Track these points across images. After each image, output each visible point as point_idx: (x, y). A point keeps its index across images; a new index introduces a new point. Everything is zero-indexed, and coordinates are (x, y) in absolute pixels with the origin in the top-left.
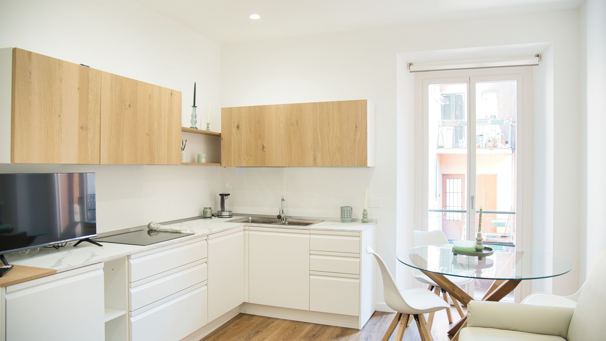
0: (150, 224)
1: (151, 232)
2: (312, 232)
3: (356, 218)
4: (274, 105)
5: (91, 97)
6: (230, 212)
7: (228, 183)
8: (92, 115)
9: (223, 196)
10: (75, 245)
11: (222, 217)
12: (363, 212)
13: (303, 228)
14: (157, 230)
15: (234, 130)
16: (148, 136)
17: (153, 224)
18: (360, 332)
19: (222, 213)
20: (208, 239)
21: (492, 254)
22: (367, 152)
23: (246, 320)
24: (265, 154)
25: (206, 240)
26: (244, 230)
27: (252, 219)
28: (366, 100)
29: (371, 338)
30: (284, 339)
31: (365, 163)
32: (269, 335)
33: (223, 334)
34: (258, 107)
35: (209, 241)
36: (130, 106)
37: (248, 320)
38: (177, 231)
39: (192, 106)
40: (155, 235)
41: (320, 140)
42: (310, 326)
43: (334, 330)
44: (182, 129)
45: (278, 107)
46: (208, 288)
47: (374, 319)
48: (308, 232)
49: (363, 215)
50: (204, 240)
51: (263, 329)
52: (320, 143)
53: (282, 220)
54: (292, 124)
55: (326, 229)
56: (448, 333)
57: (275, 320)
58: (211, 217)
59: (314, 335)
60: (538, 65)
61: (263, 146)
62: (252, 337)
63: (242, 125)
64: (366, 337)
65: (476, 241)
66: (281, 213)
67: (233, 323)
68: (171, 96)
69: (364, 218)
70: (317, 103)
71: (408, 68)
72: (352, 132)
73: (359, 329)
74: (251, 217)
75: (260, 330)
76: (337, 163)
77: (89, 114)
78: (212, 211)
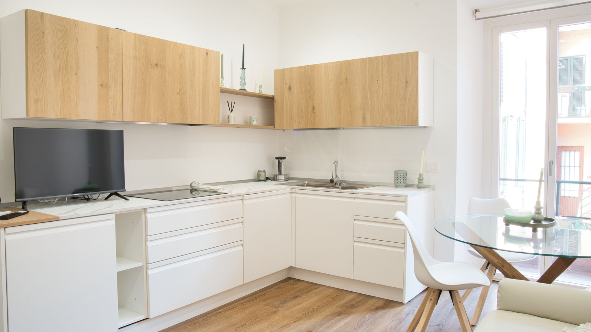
0: (192, 183)
1: (192, 191)
2: (356, 196)
3: (412, 184)
4: (323, 64)
5: (111, 56)
6: (287, 176)
7: (286, 147)
8: (113, 74)
9: (280, 159)
10: (106, 199)
11: (278, 180)
12: (418, 177)
13: (348, 191)
14: (198, 189)
15: (286, 91)
16: (178, 95)
17: (195, 183)
18: (404, 306)
19: (278, 176)
20: (244, 199)
22: (418, 110)
23: (291, 284)
24: (315, 115)
25: (242, 200)
26: (291, 193)
27: (308, 183)
28: (417, 52)
30: (320, 306)
31: (416, 123)
32: (306, 301)
34: (308, 67)
35: (245, 202)
36: (157, 65)
38: (214, 191)
39: (241, 68)
41: (369, 98)
42: (354, 295)
43: (377, 302)
44: (220, 89)
45: (327, 65)
46: (243, 249)
48: (352, 196)
49: (418, 180)
50: (240, 200)
51: (303, 295)
52: (369, 101)
53: (336, 184)
55: (371, 193)
57: (320, 287)
58: (265, 180)
59: (353, 305)
61: (314, 107)
62: (288, 301)
63: (293, 86)
64: (408, 312)
65: (535, 209)
67: (276, 286)
68: (207, 56)
69: (419, 183)
70: (366, 58)
71: (473, 14)
72: (403, 88)
73: (404, 303)
74: (307, 181)
75: (300, 295)
76: (387, 122)
77: (109, 73)
78: (266, 174)
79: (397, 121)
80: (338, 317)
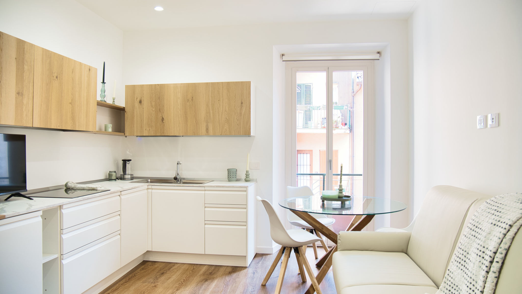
0: (66, 184)
1: (68, 190)
2: (206, 188)
3: (239, 178)
4: (172, 84)
5: (26, 67)
6: (132, 175)
7: (128, 151)
8: (26, 83)
9: (125, 161)
10: (6, 200)
11: (125, 179)
12: (246, 173)
13: (199, 186)
14: (74, 188)
15: (137, 104)
16: (71, 105)
17: (70, 183)
18: (247, 269)
19: (125, 176)
20: (121, 195)
21: (350, 200)
22: (250, 124)
23: (150, 265)
24: (164, 125)
25: (119, 195)
26: (148, 189)
27: (151, 181)
28: (250, 82)
29: (257, 272)
30: (187, 277)
31: (249, 133)
32: (173, 275)
33: (133, 277)
34: (158, 85)
35: (122, 196)
36: (57, 77)
37: (152, 266)
38: (92, 189)
39: (101, 83)
40: (71, 193)
41: (211, 113)
42: (206, 266)
43: (226, 268)
45: (175, 86)
46: (121, 237)
47: (256, 259)
48: (203, 188)
49: (246, 175)
50: (118, 195)
51: (167, 271)
52: (212, 116)
53: (177, 181)
54: (188, 100)
55: (219, 186)
56: (316, 265)
57: (176, 264)
58: (115, 180)
59: (211, 273)
60: (379, 60)
61: (163, 118)
62: (159, 277)
63: (144, 100)
64: (253, 272)
65: (339, 190)
66: (177, 175)
67: (139, 268)
68: (89, 72)
69: (246, 177)
70: (210, 83)
71: (281, 58)
72: (239, 107)
73: (247, 266)
74: (150, 179)
75: (164, 272)
76: (226, 132)
77: (24, 82)
78: (116, 174)
79: (234, 131)
80: (207, 283)
